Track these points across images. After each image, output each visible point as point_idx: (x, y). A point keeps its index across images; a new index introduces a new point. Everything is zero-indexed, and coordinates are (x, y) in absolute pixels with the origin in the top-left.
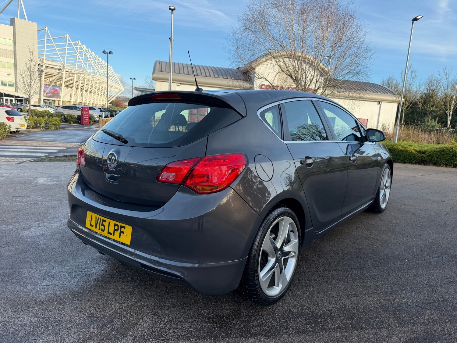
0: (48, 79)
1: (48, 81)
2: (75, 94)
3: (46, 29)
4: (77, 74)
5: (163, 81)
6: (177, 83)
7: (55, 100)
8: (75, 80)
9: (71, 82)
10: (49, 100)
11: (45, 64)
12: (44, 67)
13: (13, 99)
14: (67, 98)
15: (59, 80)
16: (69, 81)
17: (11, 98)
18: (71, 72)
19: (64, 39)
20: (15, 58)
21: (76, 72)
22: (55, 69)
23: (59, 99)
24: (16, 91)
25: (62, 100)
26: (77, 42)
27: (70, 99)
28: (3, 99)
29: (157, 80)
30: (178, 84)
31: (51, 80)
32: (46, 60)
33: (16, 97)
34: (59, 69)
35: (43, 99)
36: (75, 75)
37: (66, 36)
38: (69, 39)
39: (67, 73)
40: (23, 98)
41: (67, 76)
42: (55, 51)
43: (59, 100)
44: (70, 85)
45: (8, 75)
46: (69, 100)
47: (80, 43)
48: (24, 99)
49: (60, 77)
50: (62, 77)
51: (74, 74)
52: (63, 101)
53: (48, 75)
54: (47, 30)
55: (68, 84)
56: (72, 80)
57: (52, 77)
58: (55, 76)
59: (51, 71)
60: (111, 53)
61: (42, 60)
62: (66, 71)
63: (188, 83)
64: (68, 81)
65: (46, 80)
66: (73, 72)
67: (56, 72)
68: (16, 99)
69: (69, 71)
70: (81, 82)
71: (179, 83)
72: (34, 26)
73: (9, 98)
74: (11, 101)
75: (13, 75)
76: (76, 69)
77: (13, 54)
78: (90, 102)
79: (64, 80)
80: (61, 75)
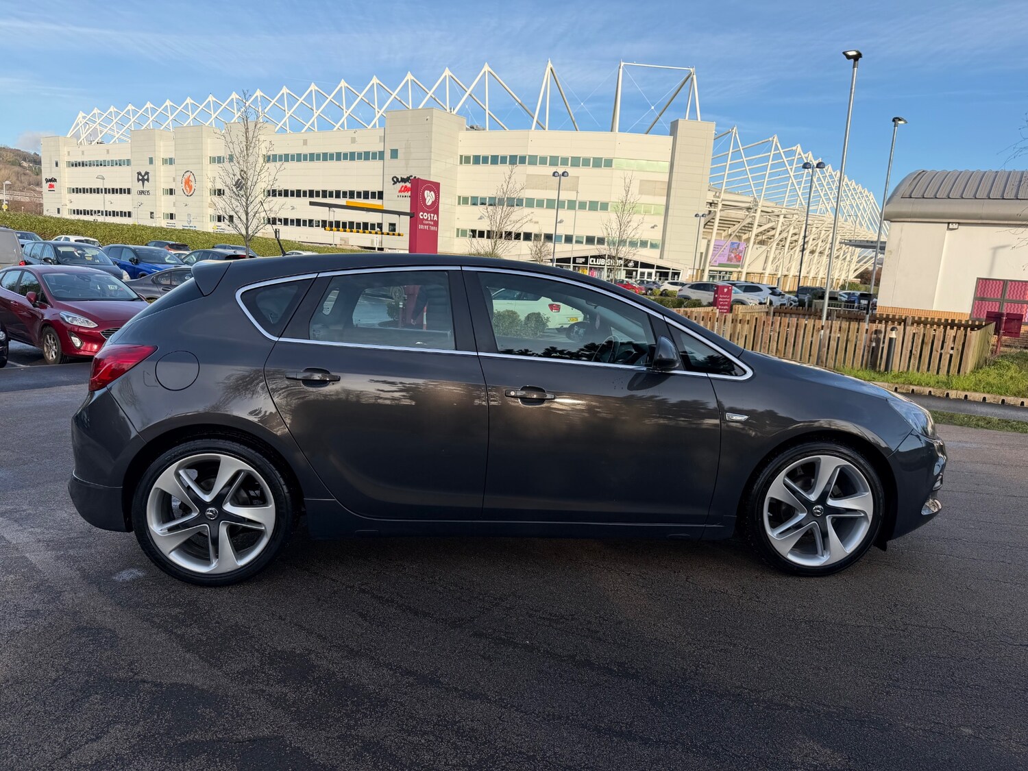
0: (725, 230)
1: (724, 234)
2: (774, 258)
3: (734, 131)
4: (787, 216)
5: (909, 220)
6: (949, 223)
7: (732, 272)
8: (779, 229)
9: (772, 233)
10: (720, 272)
11: (723, 200)
12: (720, 206)
13: (653, 271)
14: (757, 268)
15: (745, 230)
16: (769, 231)
17: (650, 270)
18: (773, 212)
19: (767, 146)
20: (668, 195)
21: (784, 211)
22: (741, 209)
23: (739, 269)
24: (661, 257)
25: (745, 271)
26: (794, 148)
27: (764, 270)
28: (637, 271)
29: (893, 220)
30: (951, 226)
31: (730, 231)
32: (725, 192)
33: (658, 267)
34: (748, 209)
35: (710, 271)
36: (781, 219)
37: (771, 139)
38: (776, 145)
39: (762, 216)
40: (669, 269)
41: (764, 221)
42: (745, 172)
43: (740, 272)
44: (770, 239)
45: (653, 227)
46: (761, 271)
47: (799, 149)
48: (671, 271)
49: (749, 224)
50: (752, 224)
51: (778, 216)
52: (747, 273)
53: (725, 223)
54: (735, 135)
55: (764, 237)
56: (773, 229)
57: (734, 225)
58: (739, 222)
59: (733, 214)
60: (821, 166)
61: (717, 194)
62: (762, 211)
63: (980, 222)
64: (765, 230)
65: (721, 232)
66: (777, 211)
67: (740, 214)
68: (658, 272)
69: (769, 210)
70: (792, 231)
71: (956, 223)
72: (710, 128)
73: (646, 271)
74: (650, 275)
75: (660, 227)
76: (784, 206)
77: (667, 187)
78: (808, 275)
79: (755, 230)
80: (751, 219)
